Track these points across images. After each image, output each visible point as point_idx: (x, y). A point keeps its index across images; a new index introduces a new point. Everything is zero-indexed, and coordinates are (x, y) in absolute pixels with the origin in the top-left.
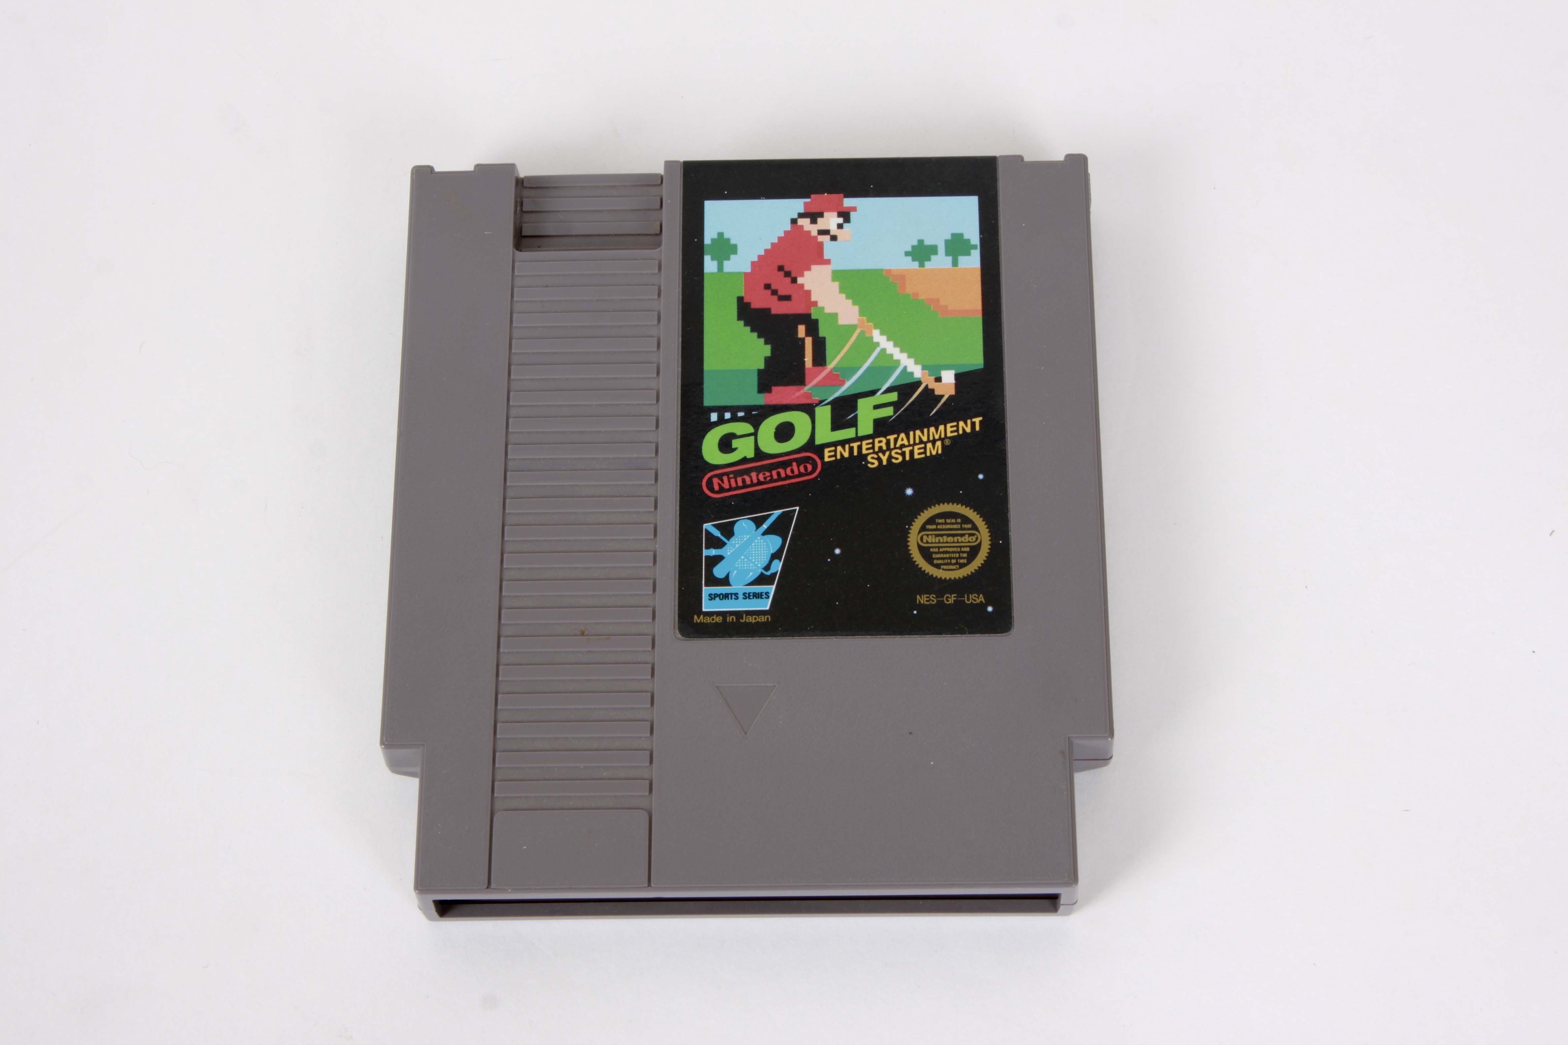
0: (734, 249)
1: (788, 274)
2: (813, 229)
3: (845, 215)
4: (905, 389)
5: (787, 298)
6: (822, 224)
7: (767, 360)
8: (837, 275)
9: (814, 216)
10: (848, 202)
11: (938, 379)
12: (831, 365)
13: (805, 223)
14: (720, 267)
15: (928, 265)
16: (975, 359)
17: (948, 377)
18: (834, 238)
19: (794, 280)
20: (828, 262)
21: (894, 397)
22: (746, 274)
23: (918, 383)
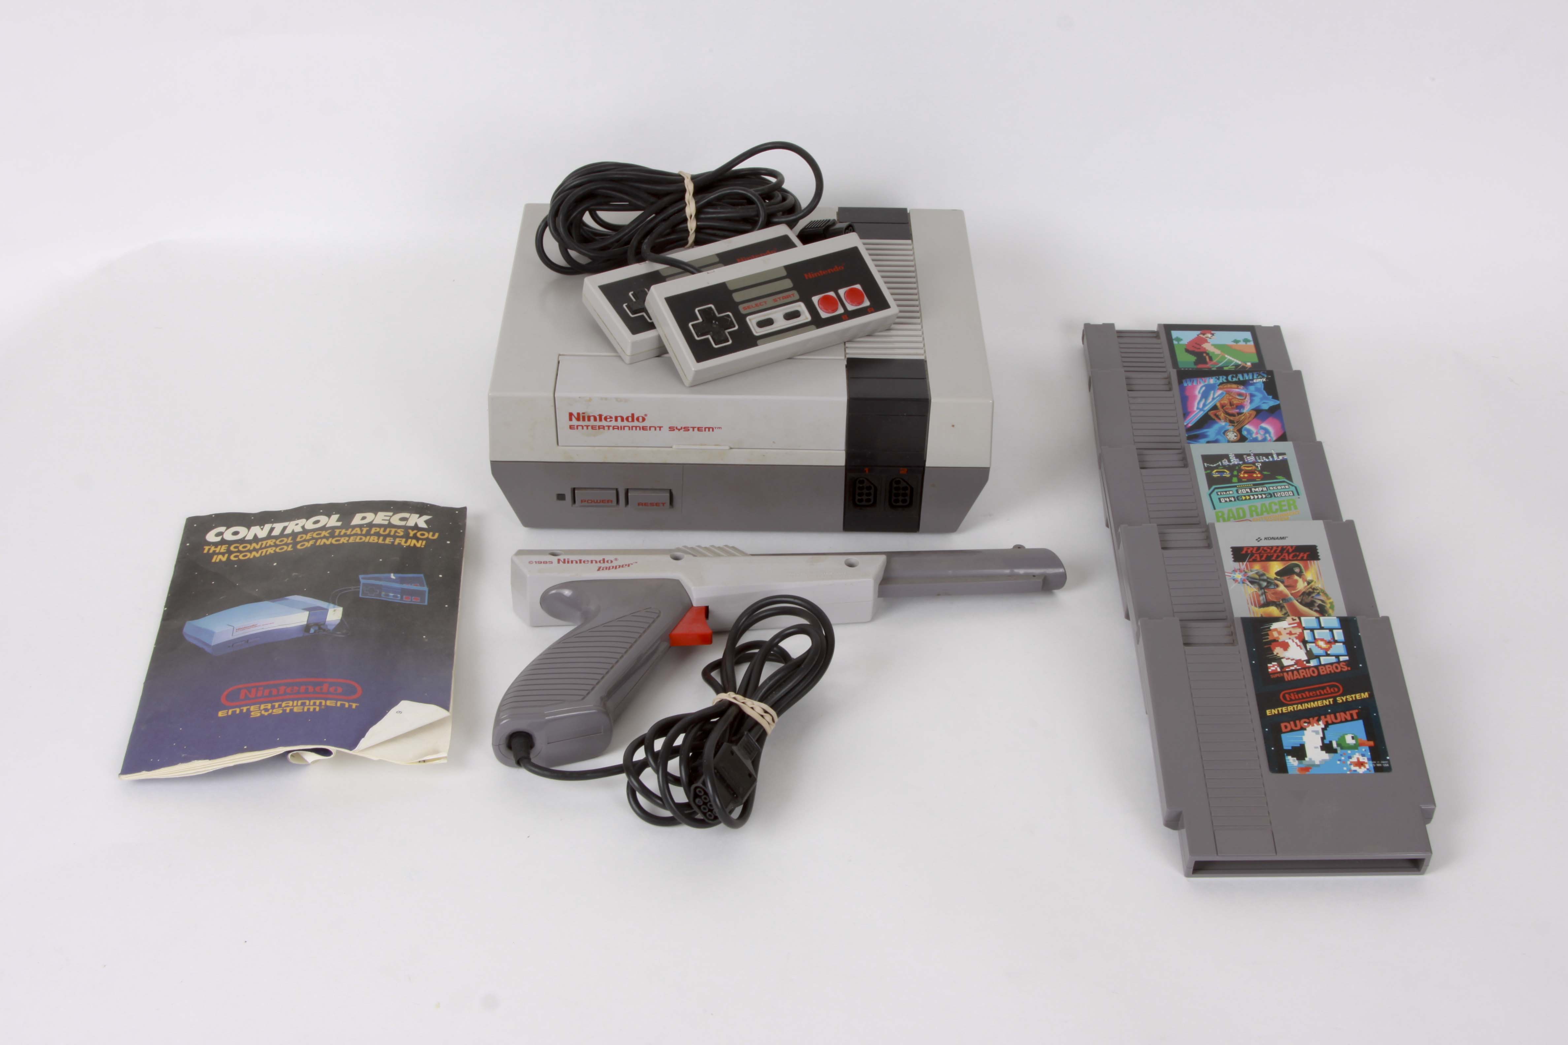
0: (1181, 340)
1: (1198, 344)
2: (1204, 337)
3: (1213, 334)
4: (1237, 366)
5: (1199, 349)
6: (1206, 336)
7: (1196, 360)
8: (1212, 345)
9: (1204, 334)
10: (1213, 332)
11: (1246, 364)
12: (1215, 360)
13: (1201, 336)
14: (1179, 343)
15: (1238, 344)
16: (1256, 360)
17: (1249, 364)
18: (1210, 338)
19: (1201, 346)
20: (1209, 343)
21: (1234, 367)
22: (1186, 345)
23: (1240, 365)
